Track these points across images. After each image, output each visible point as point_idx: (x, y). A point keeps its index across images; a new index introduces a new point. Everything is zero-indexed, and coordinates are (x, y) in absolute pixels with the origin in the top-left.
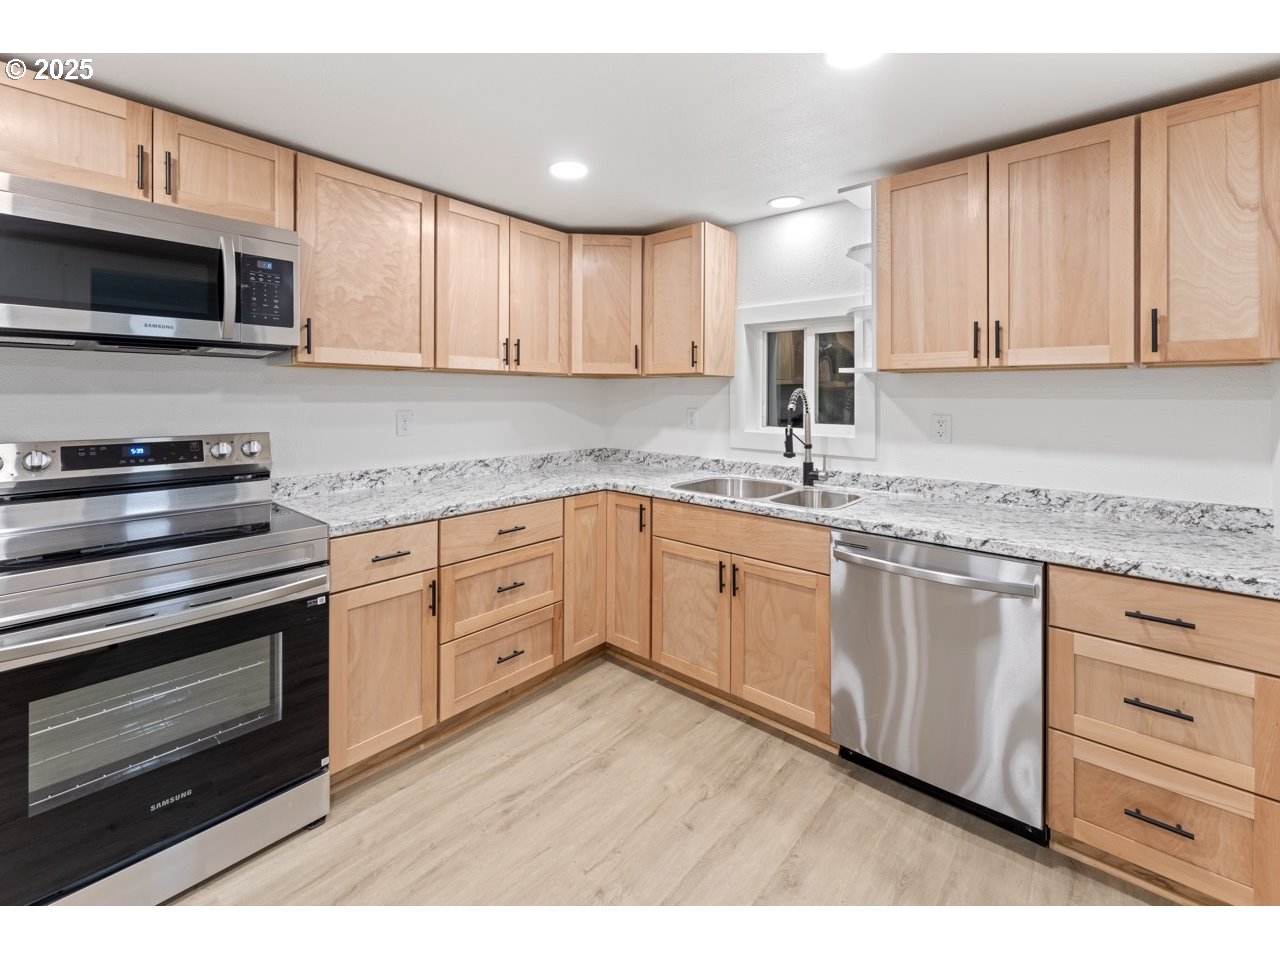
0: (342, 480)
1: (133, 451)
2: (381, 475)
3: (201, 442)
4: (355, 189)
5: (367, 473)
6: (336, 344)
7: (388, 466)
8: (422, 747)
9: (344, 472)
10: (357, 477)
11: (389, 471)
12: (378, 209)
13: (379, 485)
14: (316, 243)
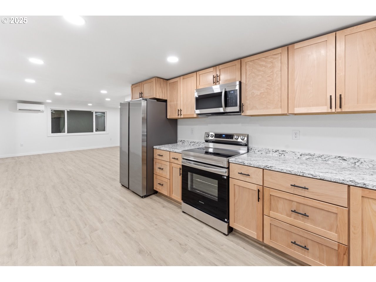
0: (269, 151)
1: (223, 136)
2: (284, 152)
3: (233, 135)
4: (257, 61)
5: (278, 151)
6: (252, 109)
7: (287, 150)
8: (263, 248)
9: (270, 148)
10: (275, 151)
11: (287, 151)
12: (264, 63)
13: (283, 155)
14: (246, 82)
